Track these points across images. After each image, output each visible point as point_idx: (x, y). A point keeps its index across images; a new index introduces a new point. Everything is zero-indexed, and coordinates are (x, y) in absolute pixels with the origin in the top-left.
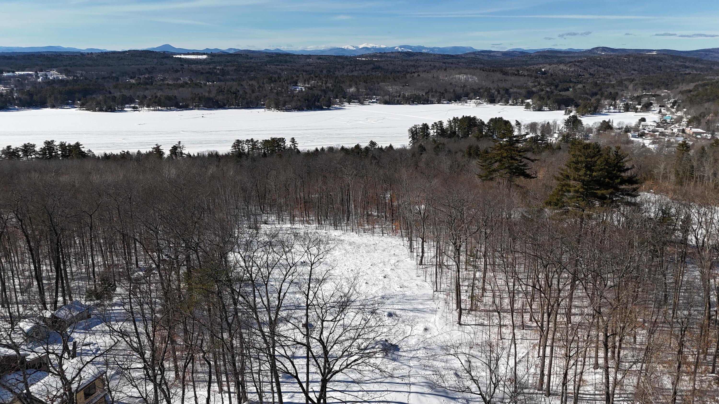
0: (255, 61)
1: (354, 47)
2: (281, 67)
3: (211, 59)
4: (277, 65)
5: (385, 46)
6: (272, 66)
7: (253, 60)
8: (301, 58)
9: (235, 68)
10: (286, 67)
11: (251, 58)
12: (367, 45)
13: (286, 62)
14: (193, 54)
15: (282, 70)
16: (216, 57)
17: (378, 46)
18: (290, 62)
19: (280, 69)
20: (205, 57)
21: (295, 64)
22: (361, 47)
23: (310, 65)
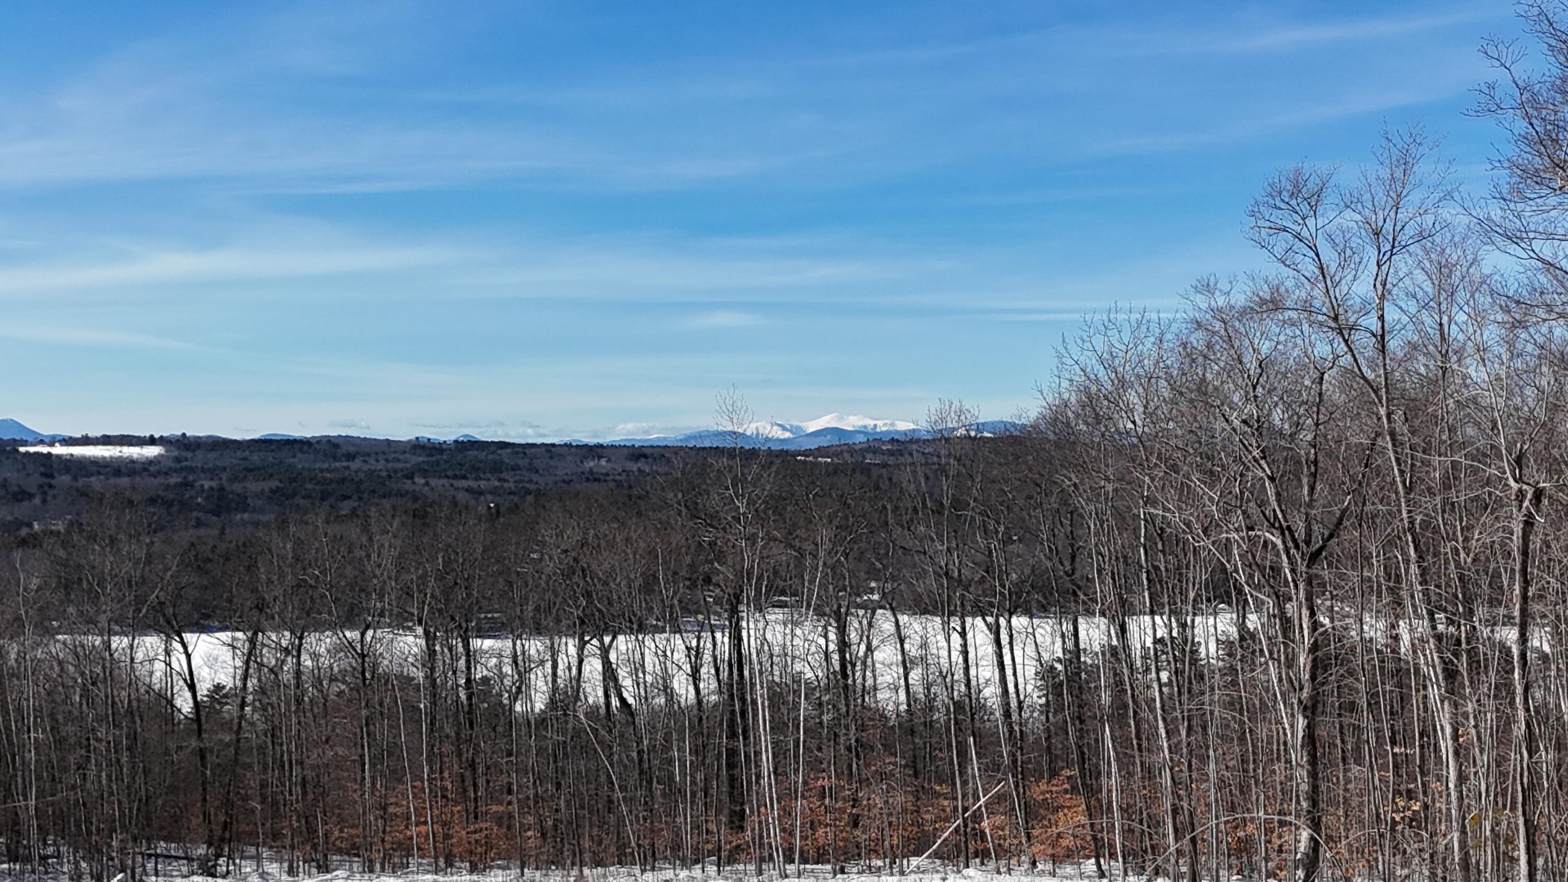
0: (366, 467)
1: (784, 428)
2: (471, 483)
3: (177, 460)
4: (456, 477)
5: (911, 426)
6: (433, 482)
7: (355, 465)
8: (561, 456)
9: (274, 484)
10: (497, 483)
11: (351, 457)
12: (840, 418)
13: (497, 468)
14: (106, 440)
15: (477, 493)
16: (200, 454)
17: (882, 426)
18: (516, 468)
19: (468, 490)
20: (152, 451)
21: (535, 477)
22: (812, 427)
23: (597, 480)
